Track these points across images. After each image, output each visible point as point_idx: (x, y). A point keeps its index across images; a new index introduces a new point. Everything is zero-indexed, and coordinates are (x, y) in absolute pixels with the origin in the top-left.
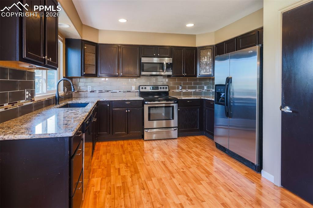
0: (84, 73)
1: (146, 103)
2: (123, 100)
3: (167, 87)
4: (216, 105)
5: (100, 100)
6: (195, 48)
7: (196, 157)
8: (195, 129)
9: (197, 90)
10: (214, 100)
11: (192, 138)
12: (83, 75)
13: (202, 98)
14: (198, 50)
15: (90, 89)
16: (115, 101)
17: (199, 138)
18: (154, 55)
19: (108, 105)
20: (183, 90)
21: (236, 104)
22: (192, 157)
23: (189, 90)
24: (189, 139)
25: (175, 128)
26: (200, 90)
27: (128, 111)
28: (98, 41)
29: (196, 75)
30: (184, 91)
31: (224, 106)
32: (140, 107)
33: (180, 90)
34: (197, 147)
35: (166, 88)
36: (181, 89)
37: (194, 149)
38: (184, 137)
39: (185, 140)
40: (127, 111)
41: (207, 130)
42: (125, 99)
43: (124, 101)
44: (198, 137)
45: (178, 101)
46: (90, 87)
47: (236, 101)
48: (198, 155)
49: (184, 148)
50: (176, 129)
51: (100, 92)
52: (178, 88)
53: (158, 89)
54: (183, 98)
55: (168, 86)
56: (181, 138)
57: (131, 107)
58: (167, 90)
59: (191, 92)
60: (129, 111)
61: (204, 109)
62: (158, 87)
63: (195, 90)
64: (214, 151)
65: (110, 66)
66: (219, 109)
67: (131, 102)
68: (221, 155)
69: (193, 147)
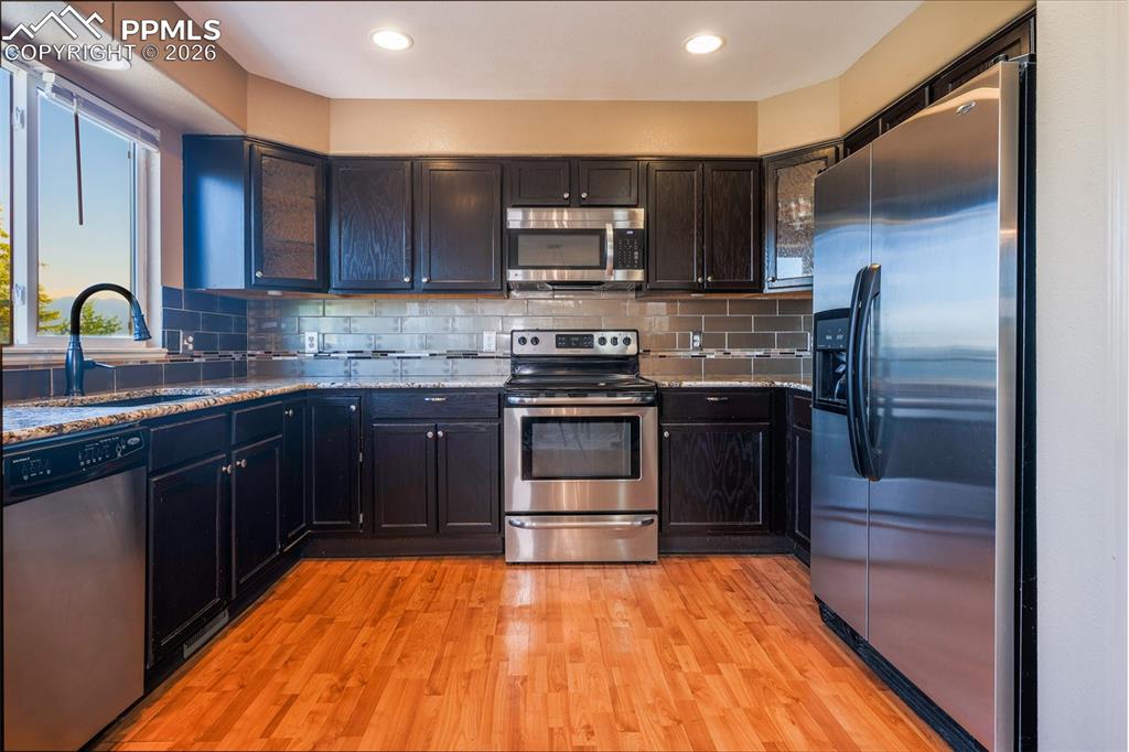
0: (259, 274)
1: (515, 400)
2: (416, 385)
3: (632, 336)
4: (817, 416)
5: (321, 386)
6: (757, 165)
7: (696, 668)
8: (747, 524)
9: (775, 352)
10: (810, 388)
11: (726, 566)
12: (253, 282)
13: (778, 384)
14: (769, 169)
15: (315, 343)
16: (380, 390)
17: (762, 569)
18: (566, 196)
19: (353, 407)
20: (705, 350)
21: (898, 413)
22: (672, 667)
23: (737, 353)
24: (714, 569)
25: (648, 518)
26: (787, 350)
27: (436, 435)
28: (328, 148)
29: (758, 286)
30: (712, 354)
31: (846, 417)
32: (491, 419)
33: (695, 349)
34: (726, 613)
35: (627, 341)
36: (701, 347)
37: (712, 624)
38: (694, 560)
39: (689, 572)
40: (430, 434)
41: (797, 531)
42: (423, 384)
43: (419, 389)
44: (758, 563)
45: (660, 398)
46: (315, 335)
47: (897, 400)
48: (710, 658)
49: (662, 616)
50: (653, 521)
51: (353, 355)
52: (685, 344)
53: (591, 347)
54: (685, 384)
55: (635, 333)
56: (677, 560)
57: (451, 419)
58: (632, 349)
59: (747, 361)
60: (440, 433)
61: (789, 436)
62: (592, 336)
63: (762, 353)
64: (805, 639)
65: (377, 249)
66: (829, 431)
67: (452, 394)
68: (834, 664)
69: (709, 613)
